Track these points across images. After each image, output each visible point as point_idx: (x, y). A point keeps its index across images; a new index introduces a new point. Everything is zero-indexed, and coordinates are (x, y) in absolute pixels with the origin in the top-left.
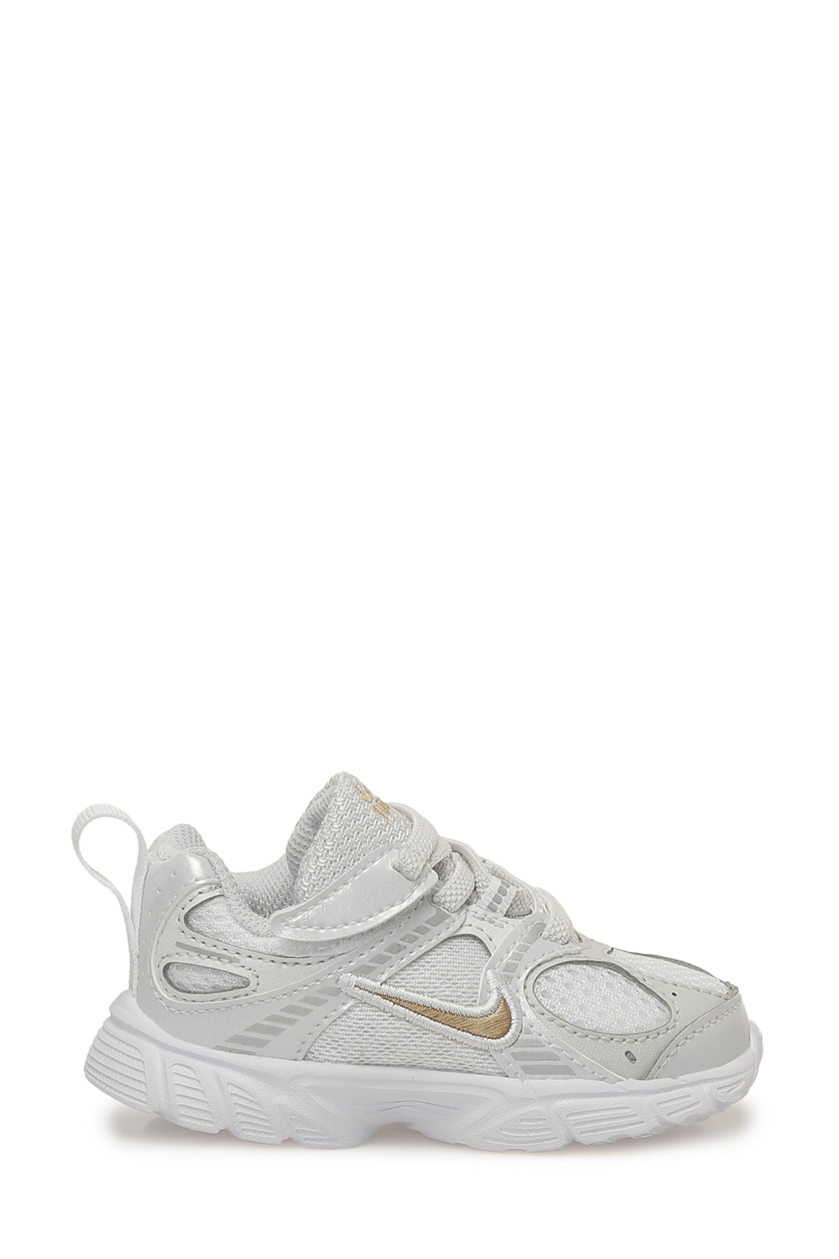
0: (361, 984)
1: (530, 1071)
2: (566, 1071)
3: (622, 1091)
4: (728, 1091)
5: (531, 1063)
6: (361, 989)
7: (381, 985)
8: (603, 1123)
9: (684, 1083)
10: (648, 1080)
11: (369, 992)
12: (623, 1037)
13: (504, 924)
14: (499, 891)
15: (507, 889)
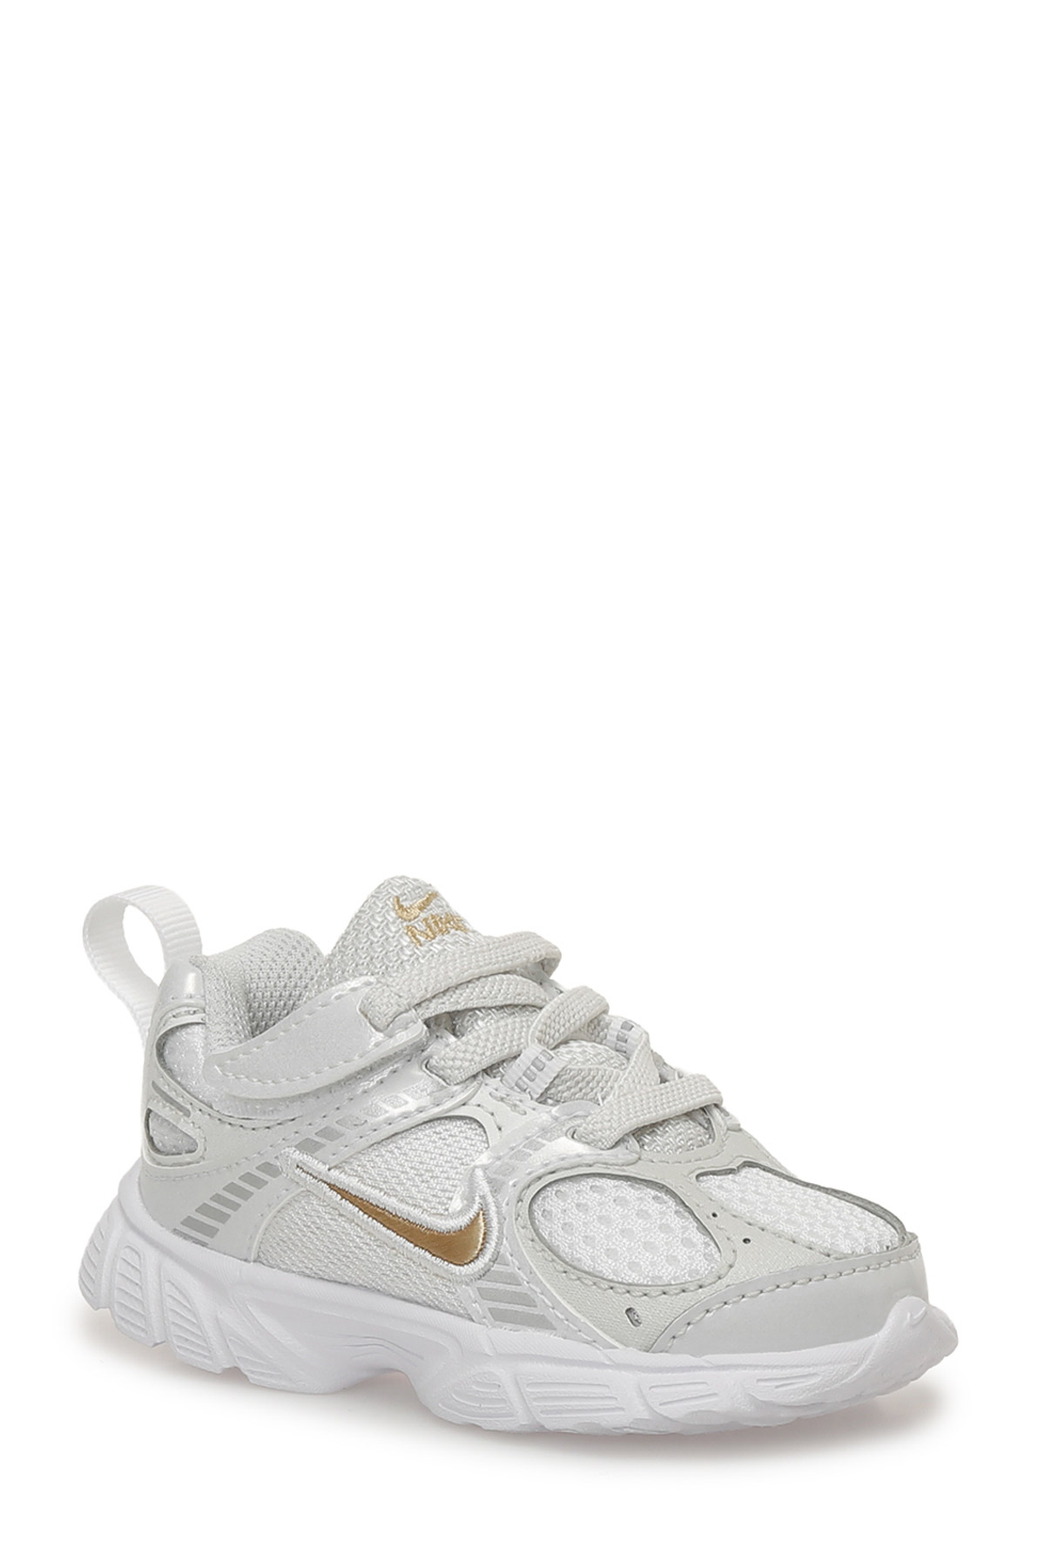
0: (305, 1164)
1: (500, 1317)
2: (542, 1323)
3: (607, 1363)
4: (777, 1387)
5: (503, 1306)
6: (303, 1171)
7: (329, 1170)
8: (571, 1403)
9: (706, 1365)
10: (653, 1352)
11: (314, 1177)
12: (629, 1288)
13: (529, 1111)
14: (533, 1064)
15: (547, 1062)
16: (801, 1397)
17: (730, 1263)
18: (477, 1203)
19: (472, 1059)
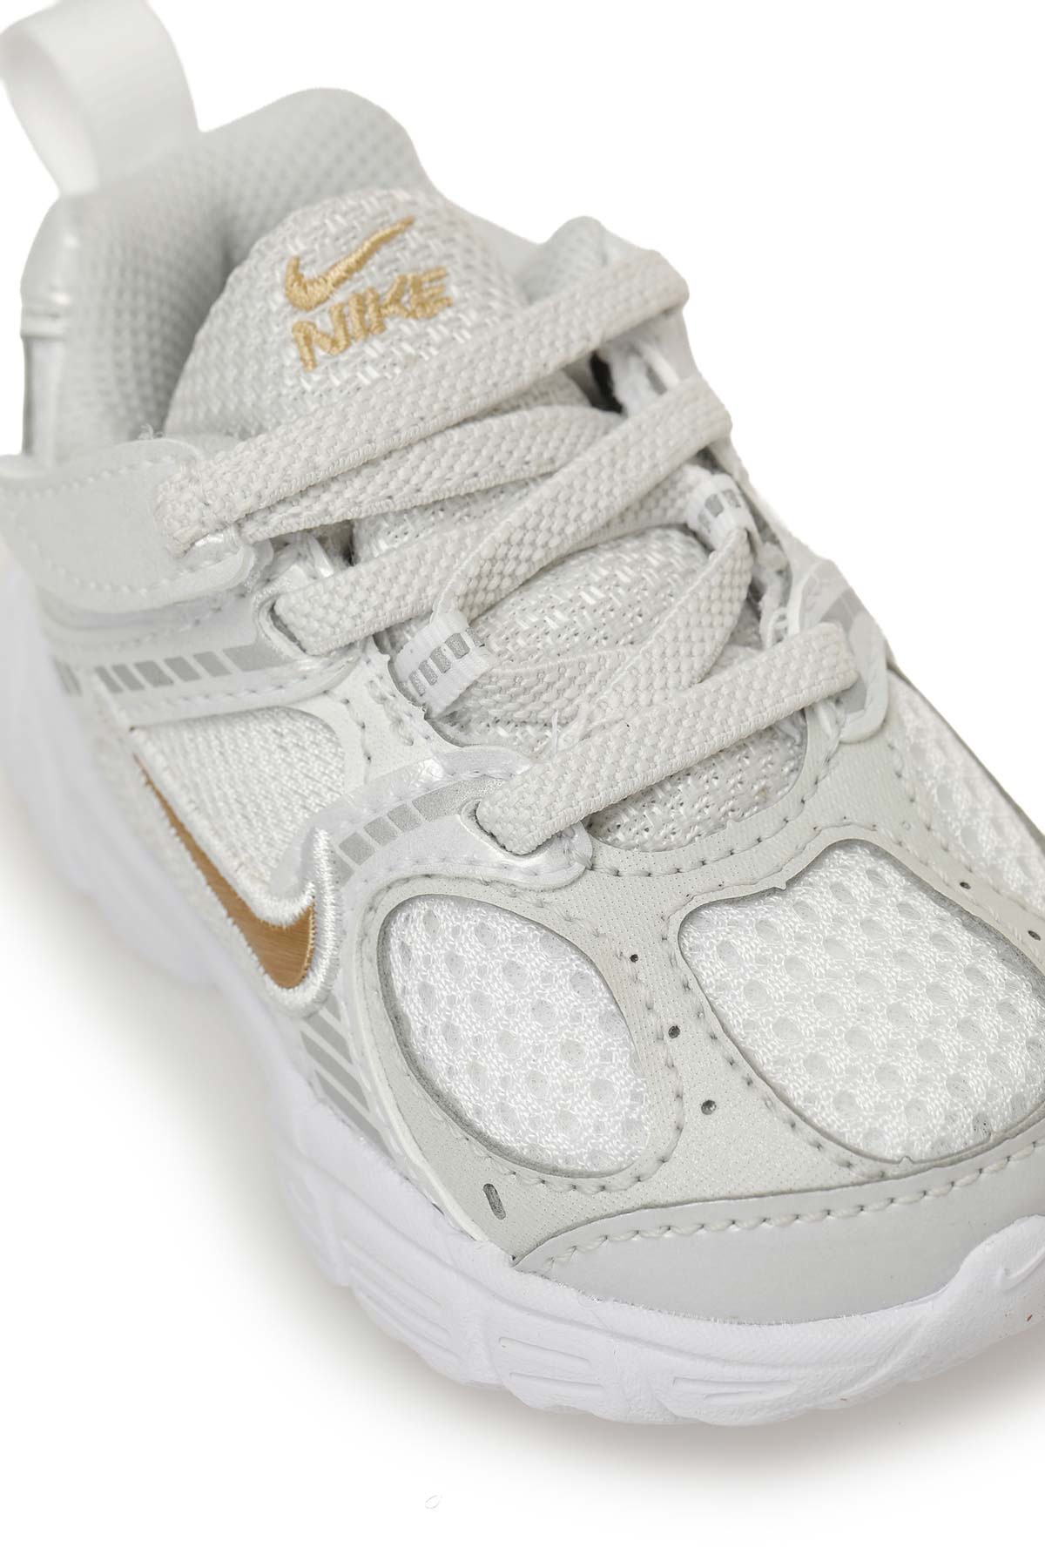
10: (521, 1269)
13: (419, 741)
14: (432, 656)
15: (454, 660)
16: (753, 1418)
17: (661, 1153)
18: (308, 892)
19: (337, 624)
